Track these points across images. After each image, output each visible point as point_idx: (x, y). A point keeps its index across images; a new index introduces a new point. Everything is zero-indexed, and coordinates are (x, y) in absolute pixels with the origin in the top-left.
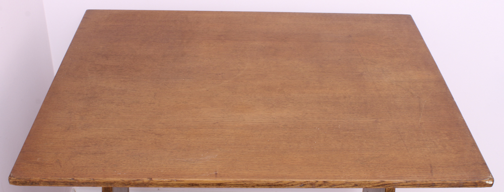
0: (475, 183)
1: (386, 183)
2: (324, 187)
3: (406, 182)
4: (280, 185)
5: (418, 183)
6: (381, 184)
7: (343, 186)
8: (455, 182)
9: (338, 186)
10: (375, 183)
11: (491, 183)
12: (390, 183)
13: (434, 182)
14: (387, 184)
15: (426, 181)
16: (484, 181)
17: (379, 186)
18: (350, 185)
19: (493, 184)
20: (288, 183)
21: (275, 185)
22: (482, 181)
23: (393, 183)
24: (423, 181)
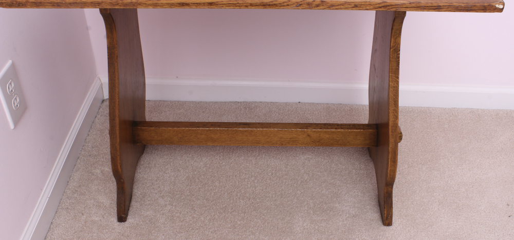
0: (484, 6)
1: (388, 4)
2: (321, 7)
3: (410, 3)
4: (275, 4)
5: (422, 5)
6: (383, 5)
7: (342, 7)
8: (463, 5)
9: (337, 7)
10: (376, 4)
11: (501, 7)
12: (392, 4)
13: (440, 5)
14: (389, 6)
15: (432, 3)
16: (494, 4)
17: (380, 7)
18: (350, 6)
19: (503, 8)
20: (283, 3)
21: (269, 5)
22: (492, 4)
23: (396, 5)
24: (427, 3)
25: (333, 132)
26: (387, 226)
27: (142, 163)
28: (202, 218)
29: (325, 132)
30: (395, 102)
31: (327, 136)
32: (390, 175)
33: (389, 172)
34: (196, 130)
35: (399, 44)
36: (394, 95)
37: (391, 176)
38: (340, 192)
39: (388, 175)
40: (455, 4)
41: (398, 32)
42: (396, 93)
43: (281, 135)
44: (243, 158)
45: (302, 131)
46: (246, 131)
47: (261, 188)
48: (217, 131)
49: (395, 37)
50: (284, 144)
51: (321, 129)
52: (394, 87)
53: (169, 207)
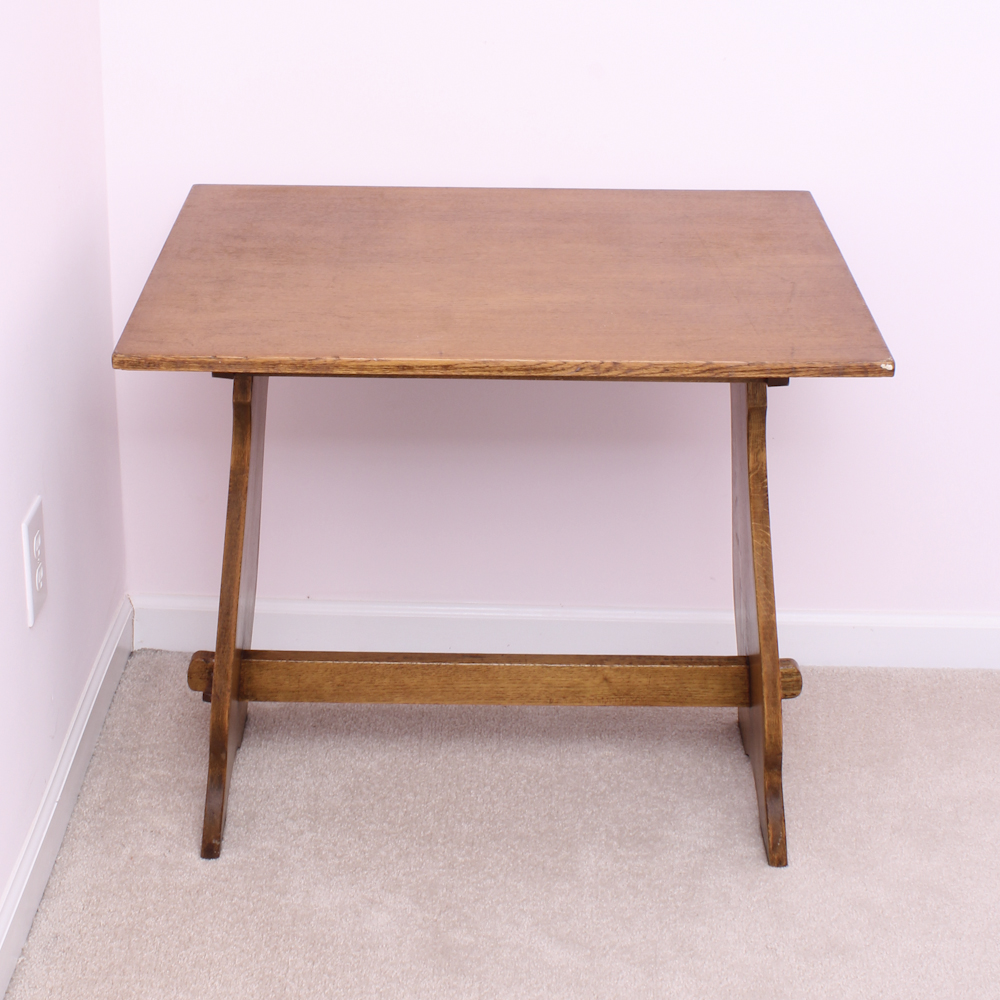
0: (864, 367)
1: (714, 366)
2: (614, 372)
4: (543, 369)
5: (767, 366)
6: (708, 367)
7: (645, 371)
8: (830, 366)
10: (697, 367)
11: (890, 367)
12: (722, 365)
14: (716, 369)
15: (782, 364)
16: (877, 363)
17: (704, 372)
18: (657, 370)
19: (893, 370)
20: (557, 365)
21: (536, 371)
22: (875, 363)
23: (727, 367)
24: (775, 364)
25: (656, 671)
26: (778, 866)
27: (241, 762)
28: (383, 853)
29: (640, 670)
30: (766, 577)
31: (645, 681)
32: (770, 736)
33: (766, 727)
34: (371, 667)
35: (764, 464)
36: (764, 565)
37: (773, 741)
38: (676, 812)
39: (767, 736)
40: (817, 364)
41: (759, 441)
42: (767, 560)
43: (549, 679)
44: (463, 755)
45: (591, 670)
46: (476, 669)
47: (506, 804)
48: (417, 668)
49: (756, 450)
50: (555, 699)
51: (631, 664)
52: (762, 548)
53: (309, 835)
